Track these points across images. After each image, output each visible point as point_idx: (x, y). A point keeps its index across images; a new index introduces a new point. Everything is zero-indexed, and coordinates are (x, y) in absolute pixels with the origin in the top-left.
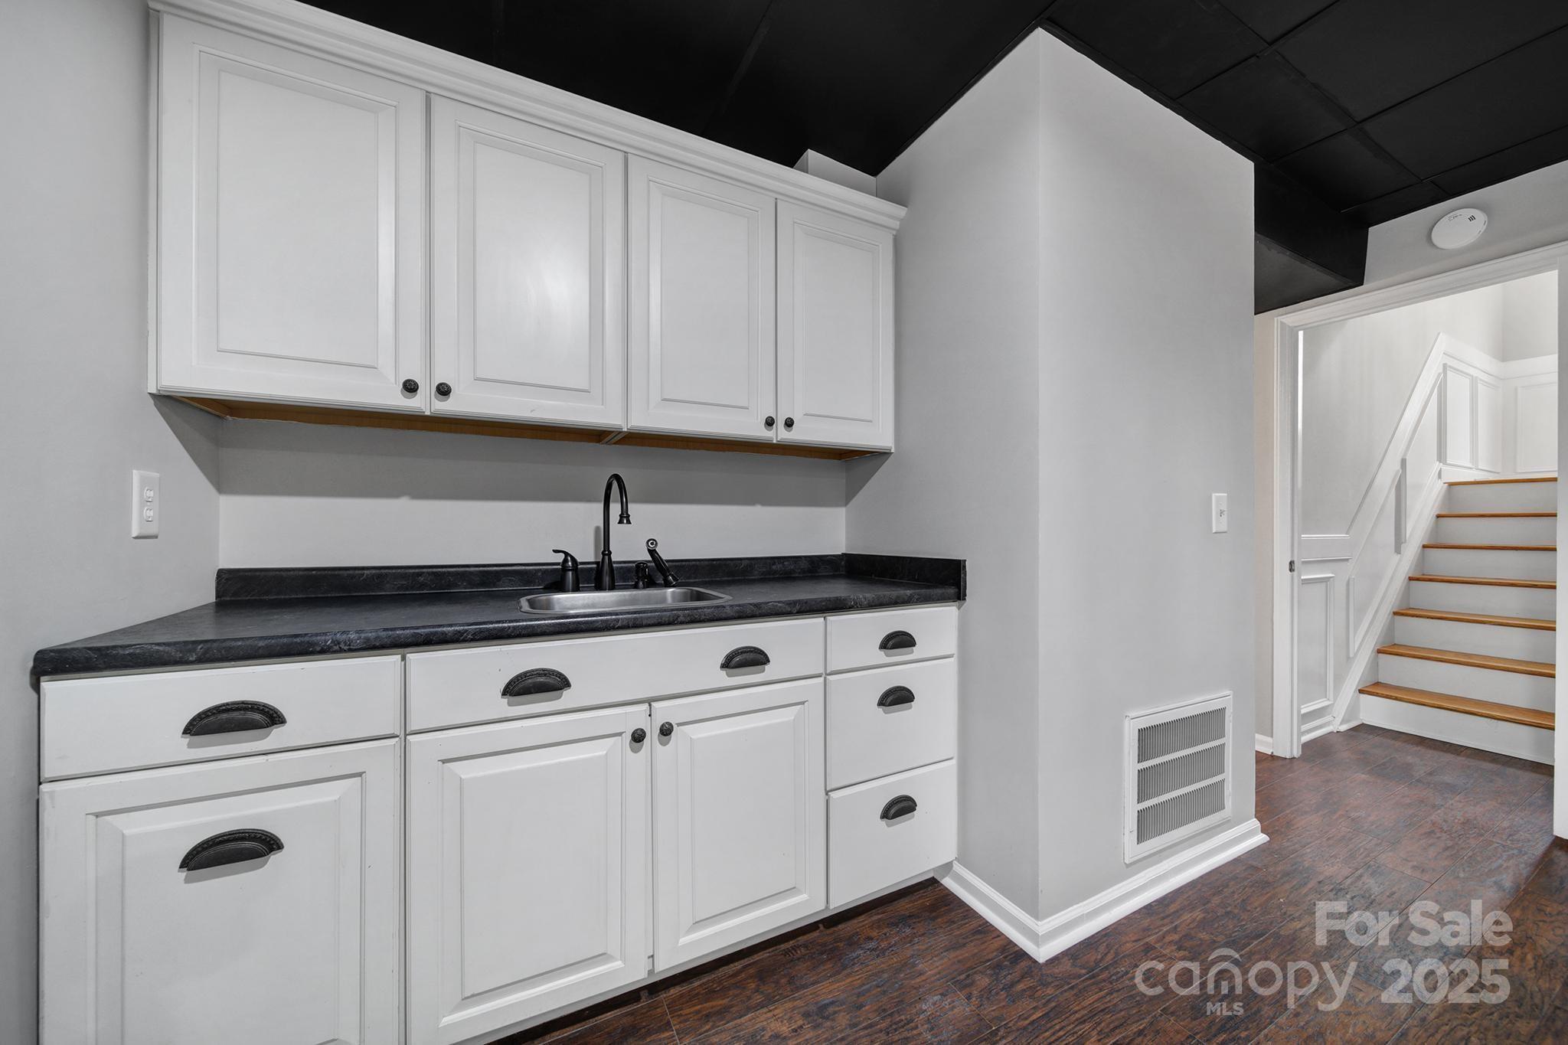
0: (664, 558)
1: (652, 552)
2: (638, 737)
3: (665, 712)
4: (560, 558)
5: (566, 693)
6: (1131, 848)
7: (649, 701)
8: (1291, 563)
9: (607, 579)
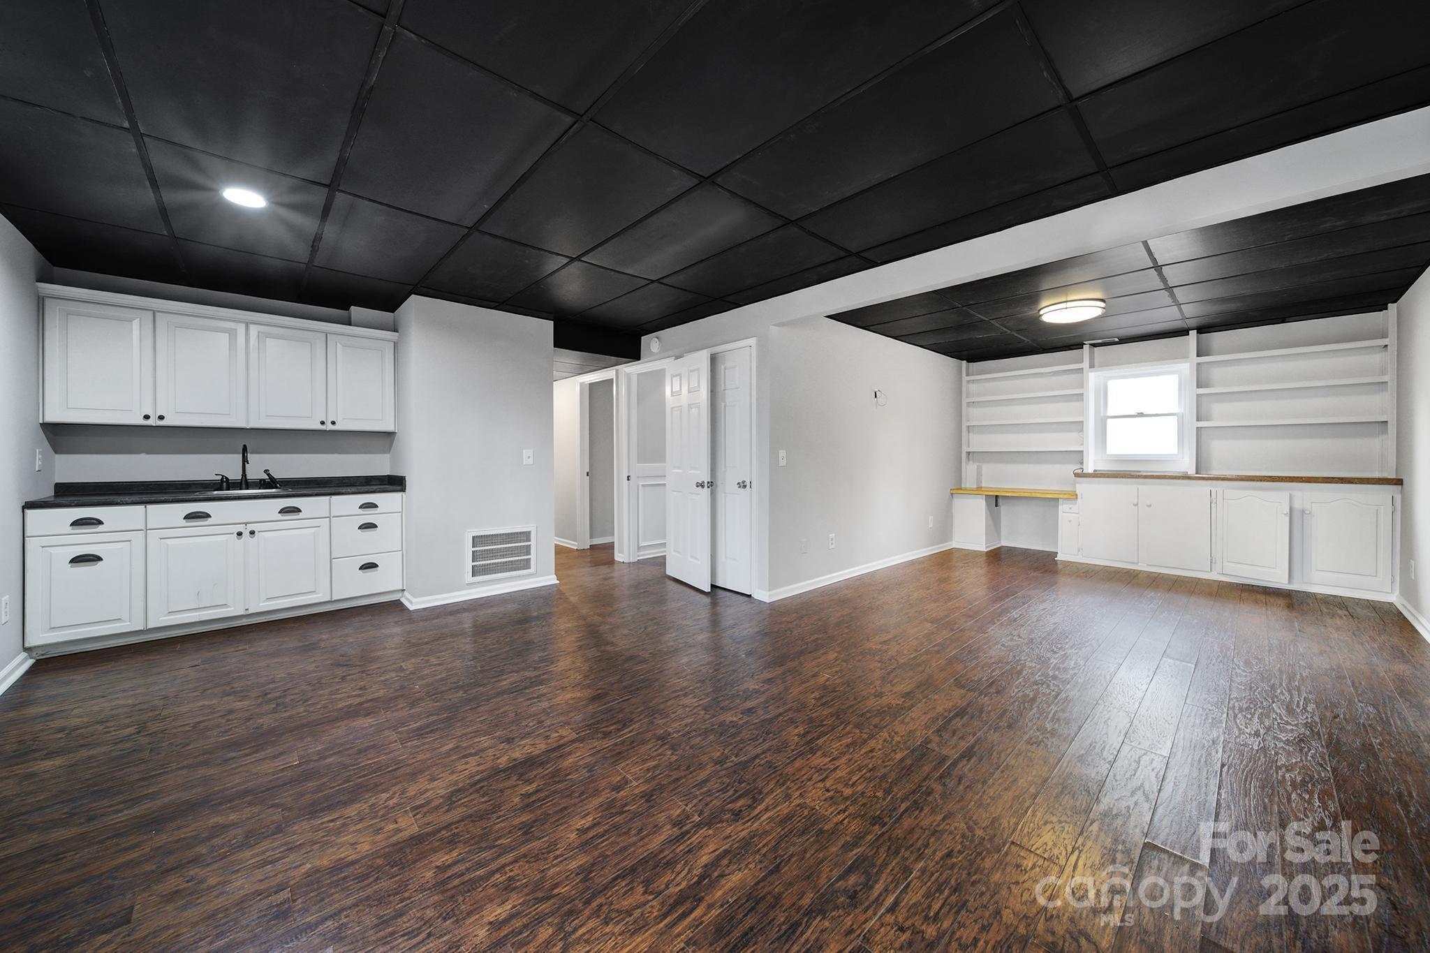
0: (276, 477)
1: (269, 475)
2: (240, 534)
3: (251, 527)
4: (220, 478)
5: (209, 519)
6: (469, 578)
7: (246, 524)
8: (628, 477)
9: (244, 486)
